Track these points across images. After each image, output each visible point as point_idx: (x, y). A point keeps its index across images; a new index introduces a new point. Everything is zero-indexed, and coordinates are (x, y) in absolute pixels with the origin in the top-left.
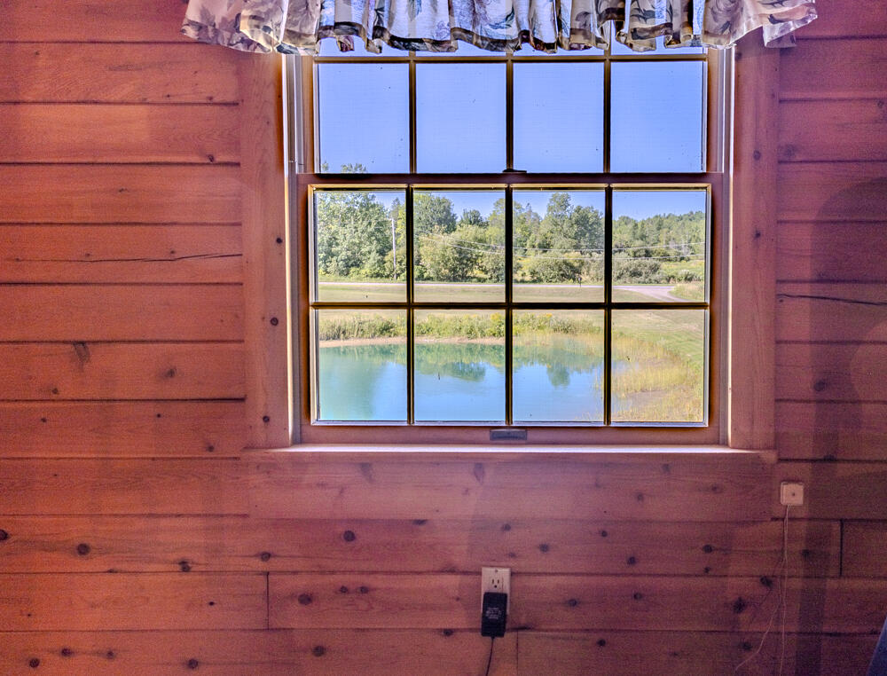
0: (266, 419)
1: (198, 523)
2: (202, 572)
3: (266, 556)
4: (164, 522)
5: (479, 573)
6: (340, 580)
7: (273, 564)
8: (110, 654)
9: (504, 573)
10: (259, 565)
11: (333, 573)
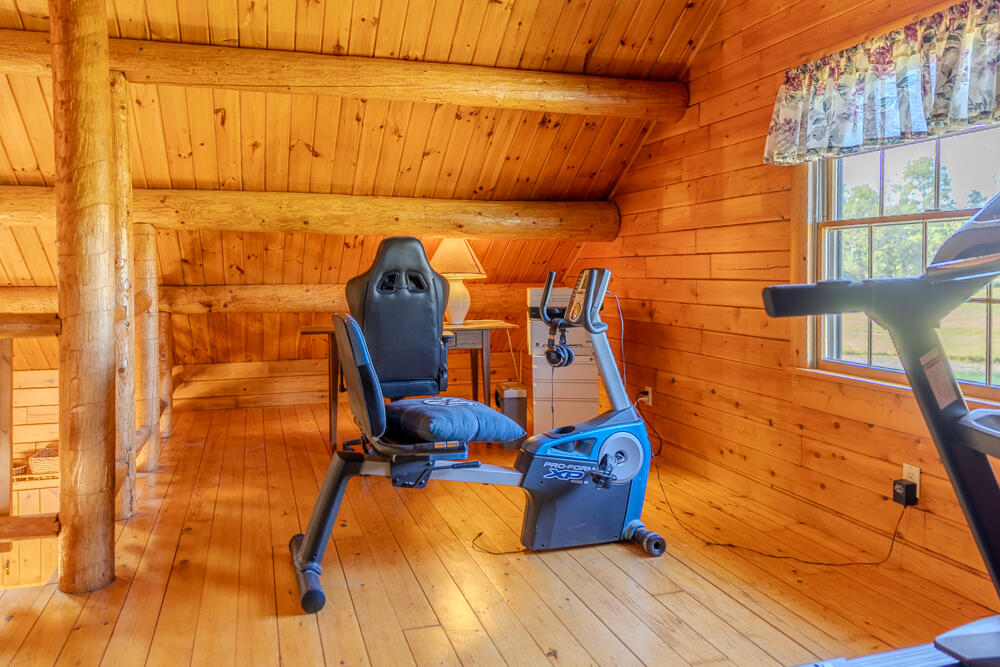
0: (797, 352)
1: (775, 402)
2: (779, 429)
3: (801, 427)
4: (763, 399)
5: (902, 466)
6: (833, 449)
7: (805, 432)
8: (745, 458)
9: (916, 471)
10: (798, 430)
11: (830, 444)
